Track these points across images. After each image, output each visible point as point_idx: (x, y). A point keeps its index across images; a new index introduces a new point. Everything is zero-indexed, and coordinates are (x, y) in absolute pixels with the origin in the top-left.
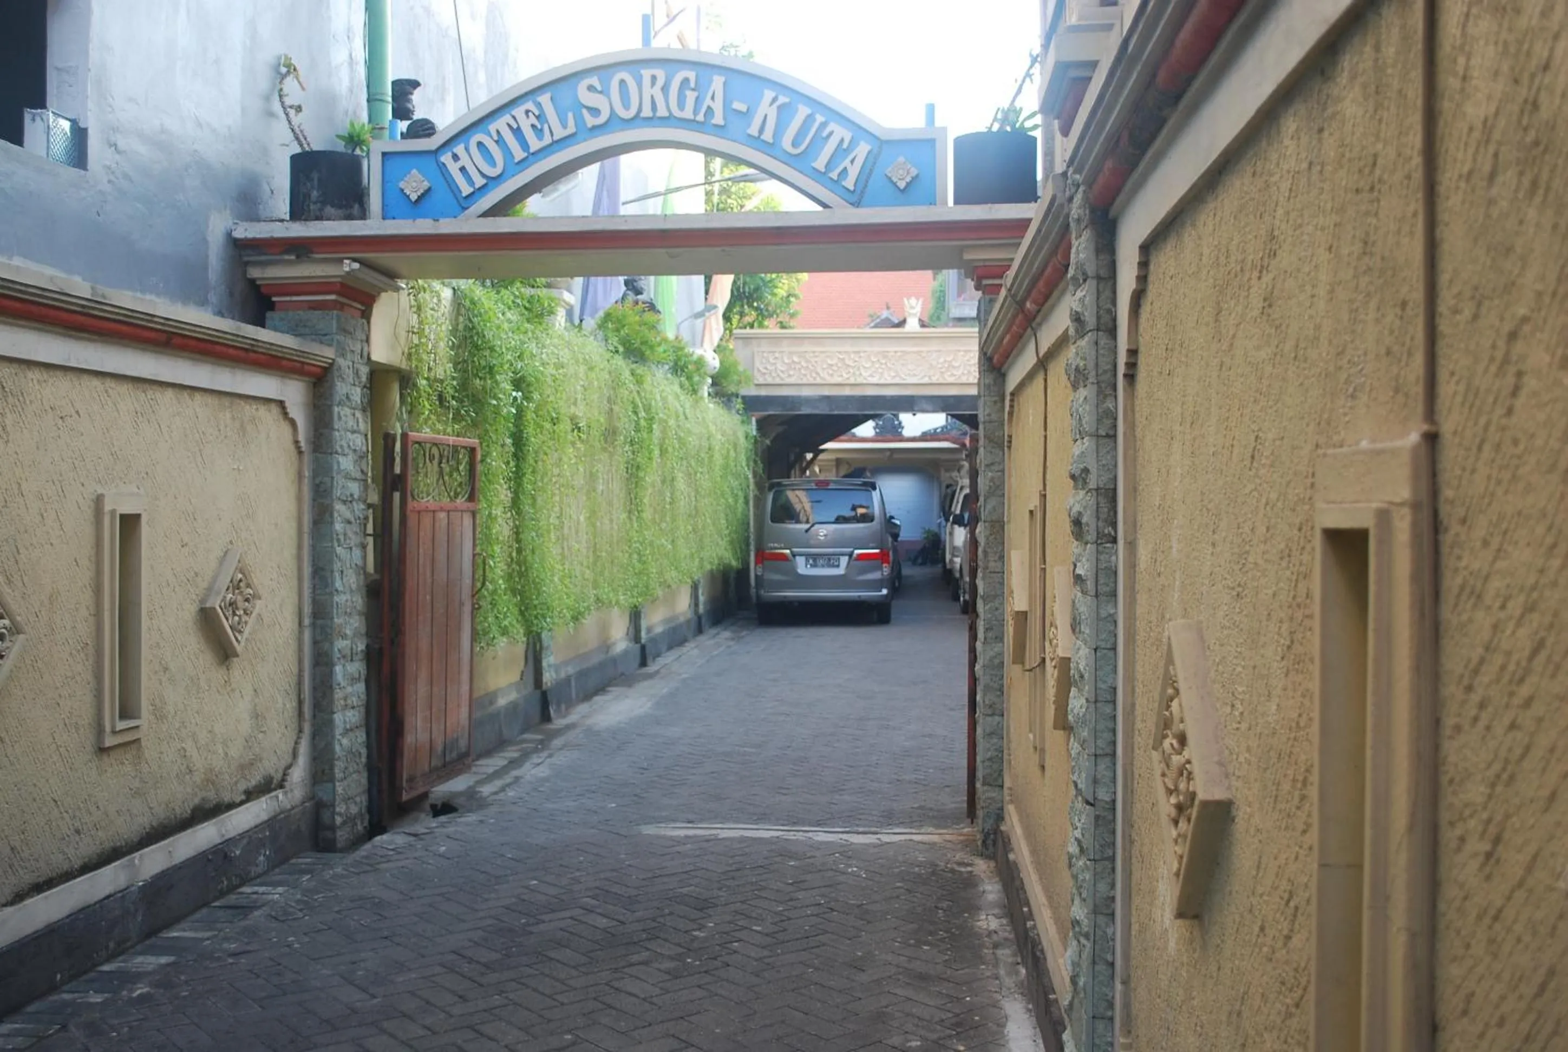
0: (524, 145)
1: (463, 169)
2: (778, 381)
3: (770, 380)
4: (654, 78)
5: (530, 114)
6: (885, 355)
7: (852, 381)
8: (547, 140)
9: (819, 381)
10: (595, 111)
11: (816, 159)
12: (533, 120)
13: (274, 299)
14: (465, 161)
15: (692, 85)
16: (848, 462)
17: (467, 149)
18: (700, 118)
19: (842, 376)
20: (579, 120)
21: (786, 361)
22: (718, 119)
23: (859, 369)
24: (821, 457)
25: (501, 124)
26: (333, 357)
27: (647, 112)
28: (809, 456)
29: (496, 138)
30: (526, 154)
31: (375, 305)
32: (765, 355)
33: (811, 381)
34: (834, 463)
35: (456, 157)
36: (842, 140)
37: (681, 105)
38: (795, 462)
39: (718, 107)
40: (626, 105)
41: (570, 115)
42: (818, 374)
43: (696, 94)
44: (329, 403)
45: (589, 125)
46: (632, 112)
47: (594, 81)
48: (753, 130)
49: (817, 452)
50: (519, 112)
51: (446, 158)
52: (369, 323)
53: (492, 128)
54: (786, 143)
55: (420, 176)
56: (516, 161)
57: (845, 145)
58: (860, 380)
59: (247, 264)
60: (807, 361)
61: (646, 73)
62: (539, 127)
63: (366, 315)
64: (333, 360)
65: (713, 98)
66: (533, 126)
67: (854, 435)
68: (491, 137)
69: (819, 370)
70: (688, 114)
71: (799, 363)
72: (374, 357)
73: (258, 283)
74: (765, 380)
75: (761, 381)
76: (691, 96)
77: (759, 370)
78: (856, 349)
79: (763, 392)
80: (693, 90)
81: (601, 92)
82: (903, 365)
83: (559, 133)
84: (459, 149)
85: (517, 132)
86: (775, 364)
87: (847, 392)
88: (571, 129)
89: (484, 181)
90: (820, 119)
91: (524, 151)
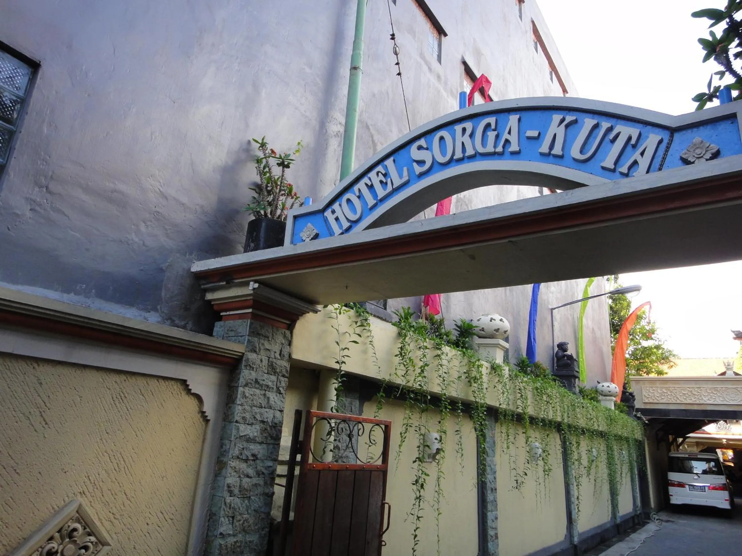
0: (374, 194)
1: (337, 219)
2: (656, 401)
3: (651, 401)
4: (464, 130)
5: (380, 174)
6: (715, 389)
7: (698, 402)
8: (389, 188)
9: (678, 402)
10: (421, 163)
11: (604, 160)
12: (381, 177)
13: (221, 314)
14: (339, 213)
15: (493, 127)
16: (702, 444)
17: (340, 205)
18: (499, 149)
19: (691, 399)
20: (411, 171)
21: (659, 392)
22: (514, 147)
23: (701, 396)
24: (687, 440)
25: (361, 185)
26: (243, 352)
27: (459, 155)
28: (680, 440)
29: (358, 194)
30: (375, 201)
31: (298, 321)
32: (648, 388)
33: (674, 402)
34: (695, 444)
35: (333, 212)
36: (630, 138)
37: (484, 143)
38: (672, 443)
39: (514, 139)
40: (443, 153)
41: (405, 169)
42: (678, 398)
43: (495, 133)
44: (236, 385)
45: (417, 173)
46: (448, 158)
47: (422, 142)
48: (545, 148)
49: (685, 438)
50: (372, 174)
51: (328, 214)
52: (291, 333)
53: (356, 188)
54: (575, 152)
55: (312, 227)
56: (369, 207)
57: (633, 141)
58: (702, 402)
59: (206, 291)
60: (671, 392)
61: (458, 128)
62: (385, 181)
63: (291, 327)
64: (243, 354)
65: (509, 133)
66: (381, 182)
67: (704, 431)
68: (355, 194)
69: (679, 397)
70: (490, 148)
71: (667, 393)
72: (295, 356)
73: (213, 303)
74: (649, 401)
75: (647, 401)
76: (491, 135)
77: (645, 396)
78: (698, 386)
79: (648, 407)
80: (494, 130)
81: (427, 149)
82: (727, 394)
83: (397, 182)
84: (336, 206)
85: (371, 187)
86: (653, 393)
87: (696, 408)
88: (405, 178)
89: (349, 224)
90: (605, 125)
91: (374, 199)
